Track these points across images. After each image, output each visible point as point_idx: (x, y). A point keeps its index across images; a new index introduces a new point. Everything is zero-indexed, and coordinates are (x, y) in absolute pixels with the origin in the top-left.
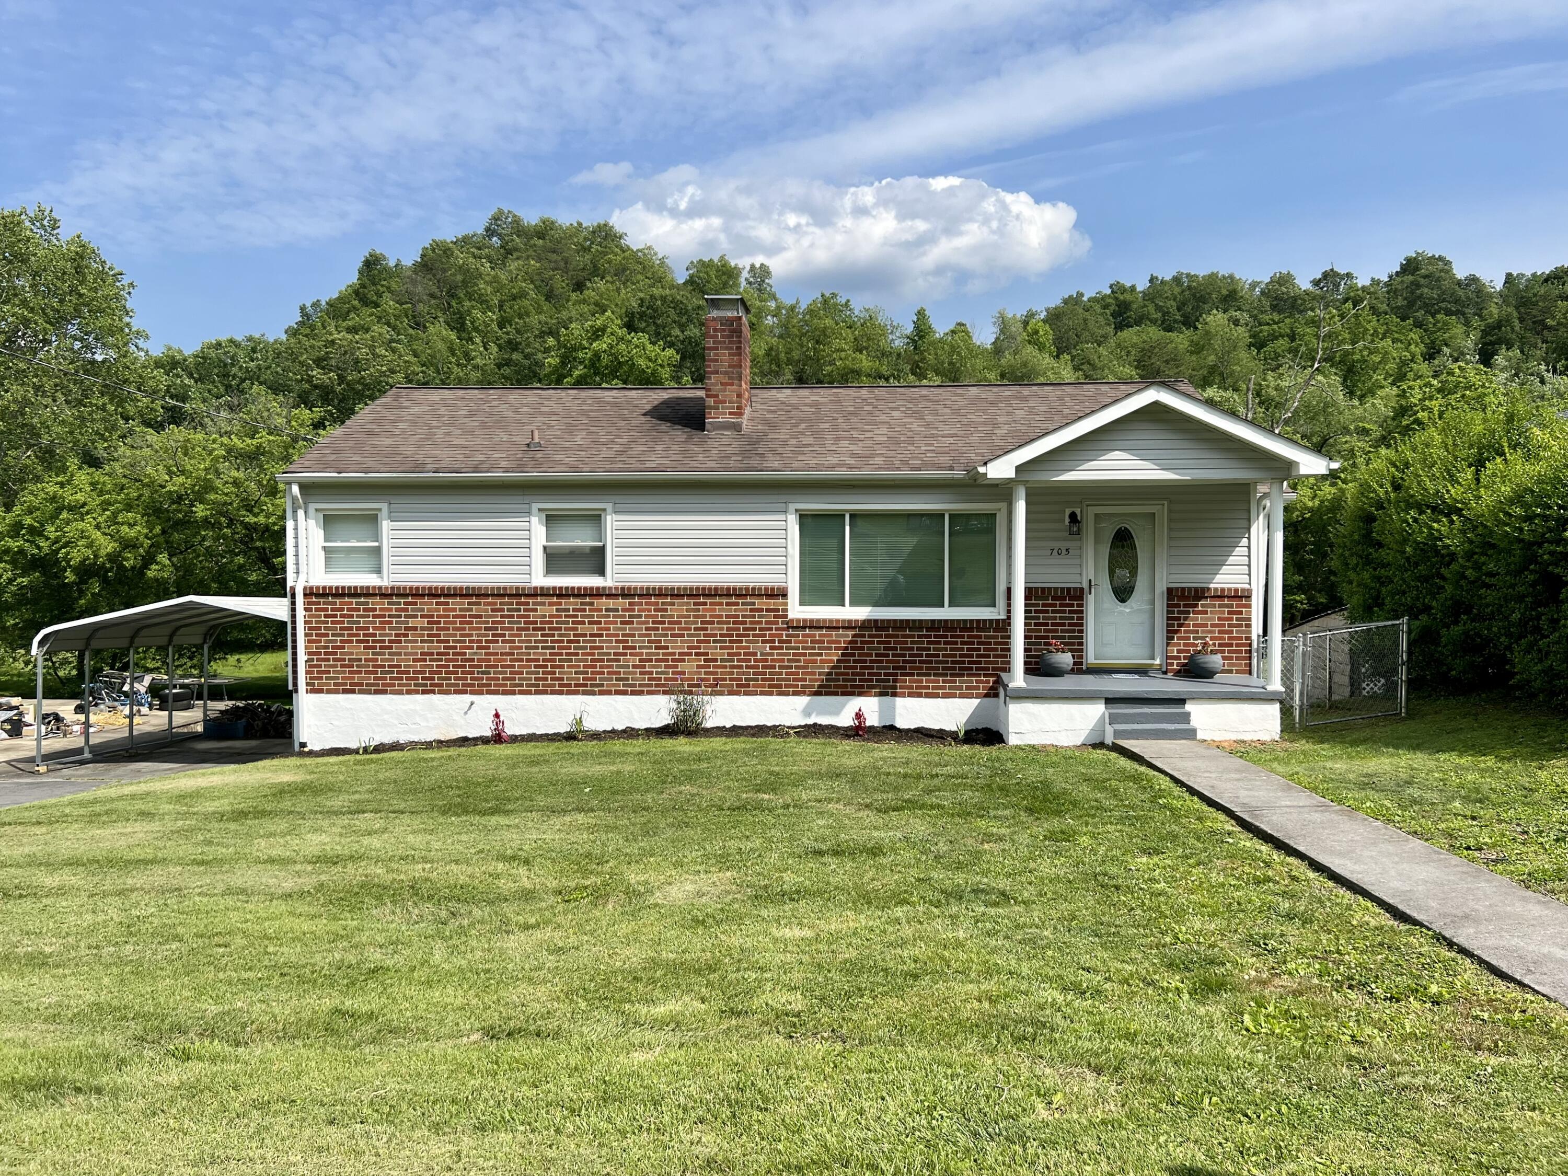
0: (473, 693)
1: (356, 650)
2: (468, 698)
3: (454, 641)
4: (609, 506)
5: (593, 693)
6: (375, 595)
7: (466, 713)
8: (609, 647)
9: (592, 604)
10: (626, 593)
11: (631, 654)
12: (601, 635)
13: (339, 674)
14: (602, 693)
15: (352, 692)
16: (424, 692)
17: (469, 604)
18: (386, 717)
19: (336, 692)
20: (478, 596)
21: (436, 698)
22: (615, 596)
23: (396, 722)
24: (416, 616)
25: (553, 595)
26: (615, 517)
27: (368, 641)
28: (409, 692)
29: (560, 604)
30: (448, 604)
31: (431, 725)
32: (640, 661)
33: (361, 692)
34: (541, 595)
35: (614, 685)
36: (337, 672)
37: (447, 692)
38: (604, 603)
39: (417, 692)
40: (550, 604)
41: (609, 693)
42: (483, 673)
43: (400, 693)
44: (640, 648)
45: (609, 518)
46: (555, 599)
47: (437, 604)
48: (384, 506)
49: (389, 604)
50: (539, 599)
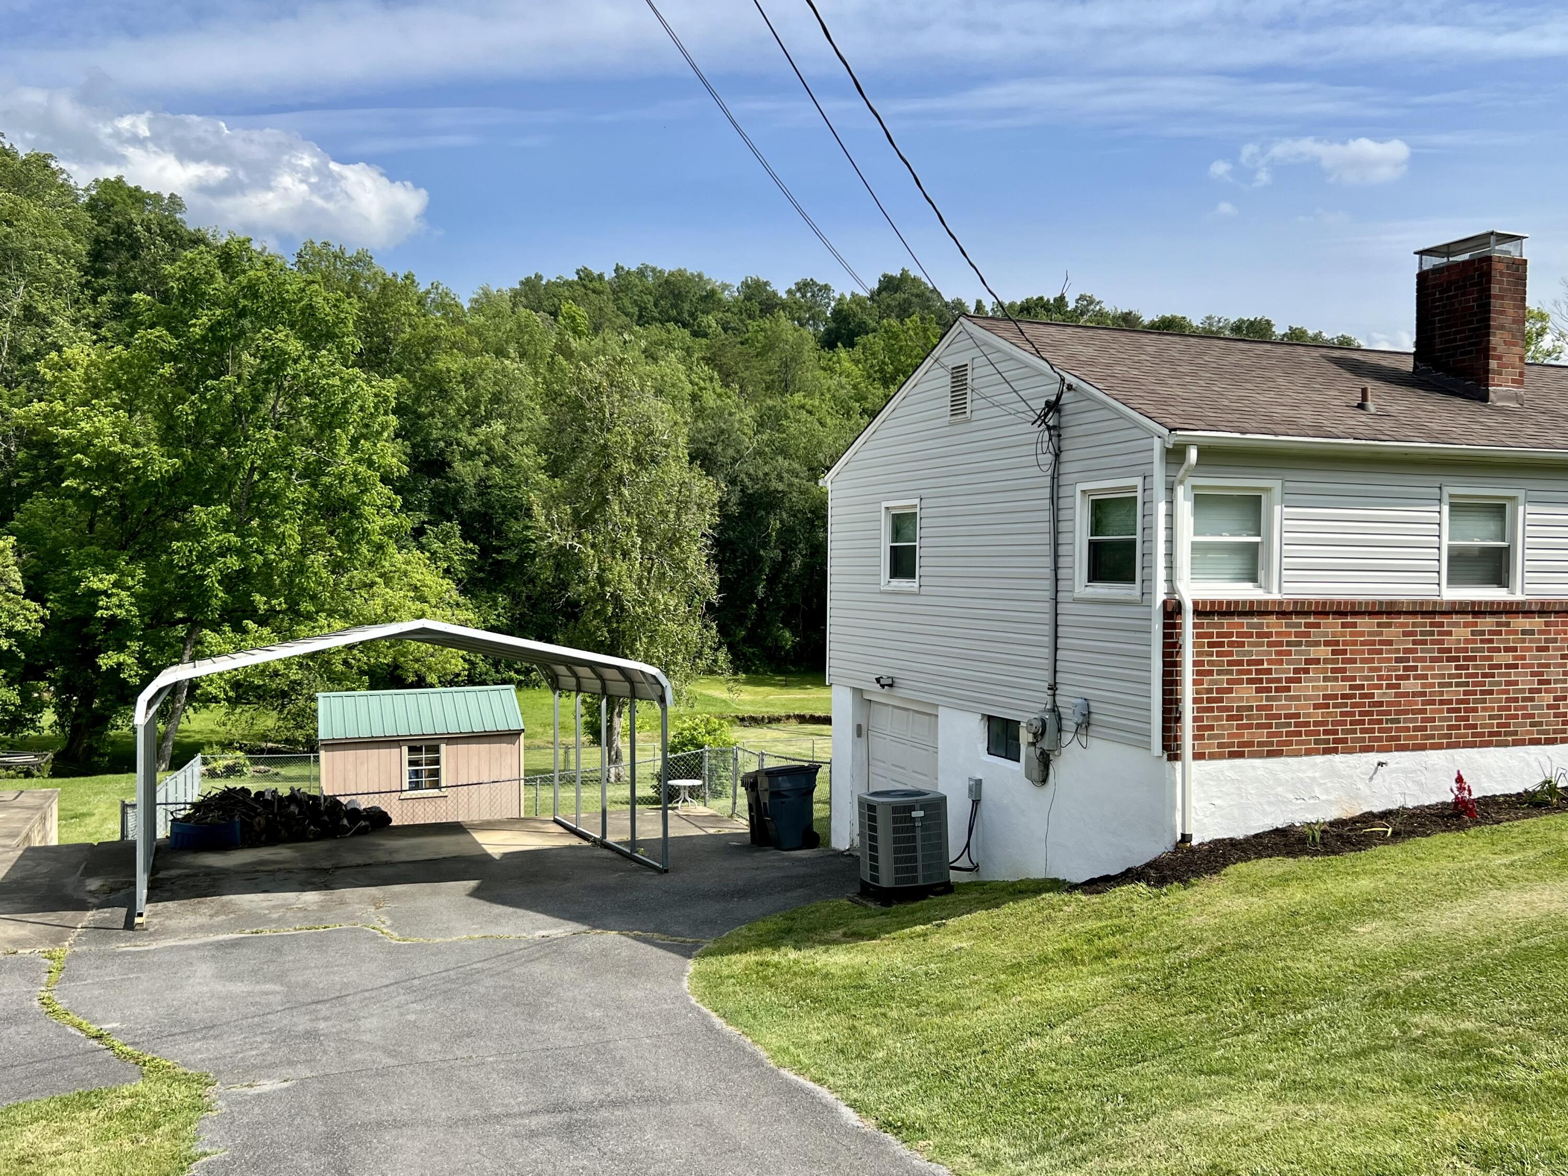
0: (1381, 750)
1: (1245, 694)
2: (1375, 757)
3: (1361, 679)
4: (1521, 494)
5: (1505, 744)
6: (1271, 613)
7: (1371, 778)
8: (1526, 682)
9: (1508, 624)
10: (1544, 610)
11: (1547, 691)
12: (1516, 666)
13: (1225, 730)
14: (1516, 743)
15: (1240, 755)
16: (1326, 752)
17: (1379, 625)
18: (1280, 789)
19: (1221, 756)
20: (1389, 613)
21: (1337, 759)
22: (1528, 613)
23: (1291, 796)
24: (1317, 644)
25: (1467, 613)
26: (1530, 508)
27: (1261, 681)
28: (1308, 753)
29: (1476, 624)
30: (1354, 625)
31: (1332, 798)
32: (1555, 699)
33: (1253, 755)
34: (1457, 613)
35: (1528, 732)
36: (1221, 727)
37: (1350, 751)
38: (1521, 623)
39: (1316, 752)
40: (1466, 625)
41: (1521, 743)
42: (1393, 721)
43: (1297, 754)
44: (1556, 681)
45: (1521, 509)
46: (1470, 619)
47: (1344, 625)
48: (1275, 484)
49: (1287, 626)
50: (1455, 618)
